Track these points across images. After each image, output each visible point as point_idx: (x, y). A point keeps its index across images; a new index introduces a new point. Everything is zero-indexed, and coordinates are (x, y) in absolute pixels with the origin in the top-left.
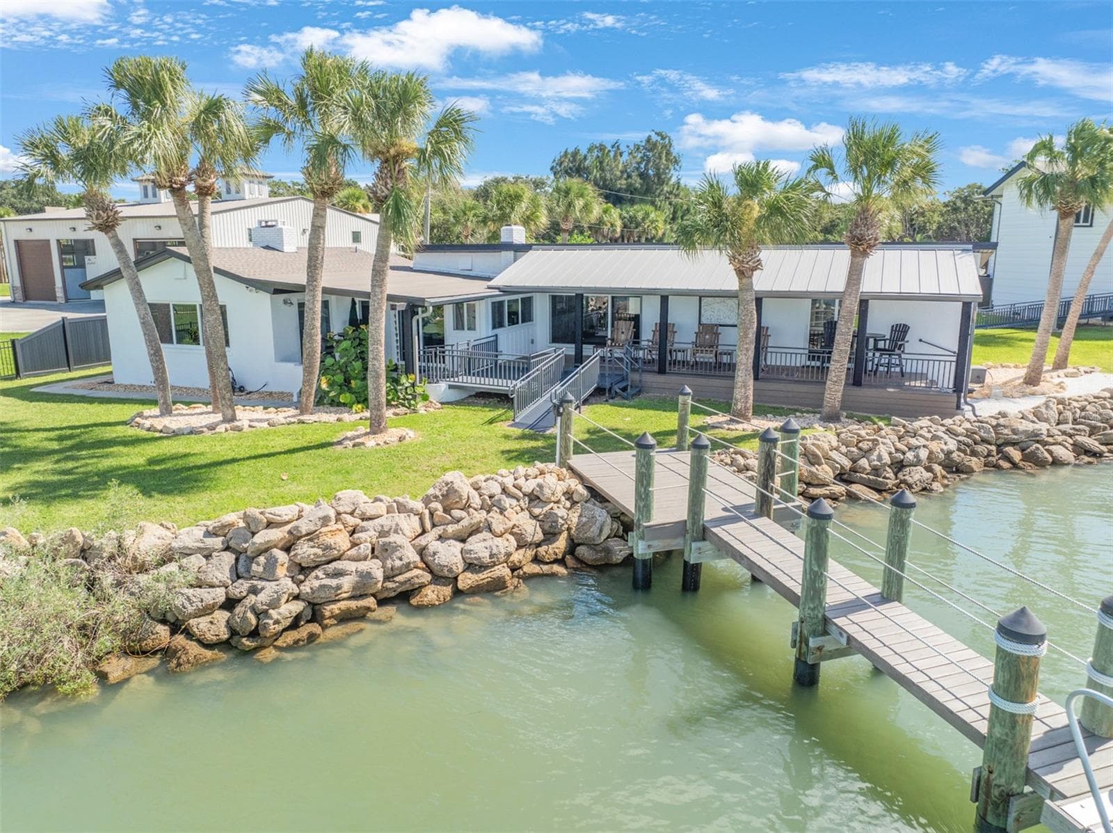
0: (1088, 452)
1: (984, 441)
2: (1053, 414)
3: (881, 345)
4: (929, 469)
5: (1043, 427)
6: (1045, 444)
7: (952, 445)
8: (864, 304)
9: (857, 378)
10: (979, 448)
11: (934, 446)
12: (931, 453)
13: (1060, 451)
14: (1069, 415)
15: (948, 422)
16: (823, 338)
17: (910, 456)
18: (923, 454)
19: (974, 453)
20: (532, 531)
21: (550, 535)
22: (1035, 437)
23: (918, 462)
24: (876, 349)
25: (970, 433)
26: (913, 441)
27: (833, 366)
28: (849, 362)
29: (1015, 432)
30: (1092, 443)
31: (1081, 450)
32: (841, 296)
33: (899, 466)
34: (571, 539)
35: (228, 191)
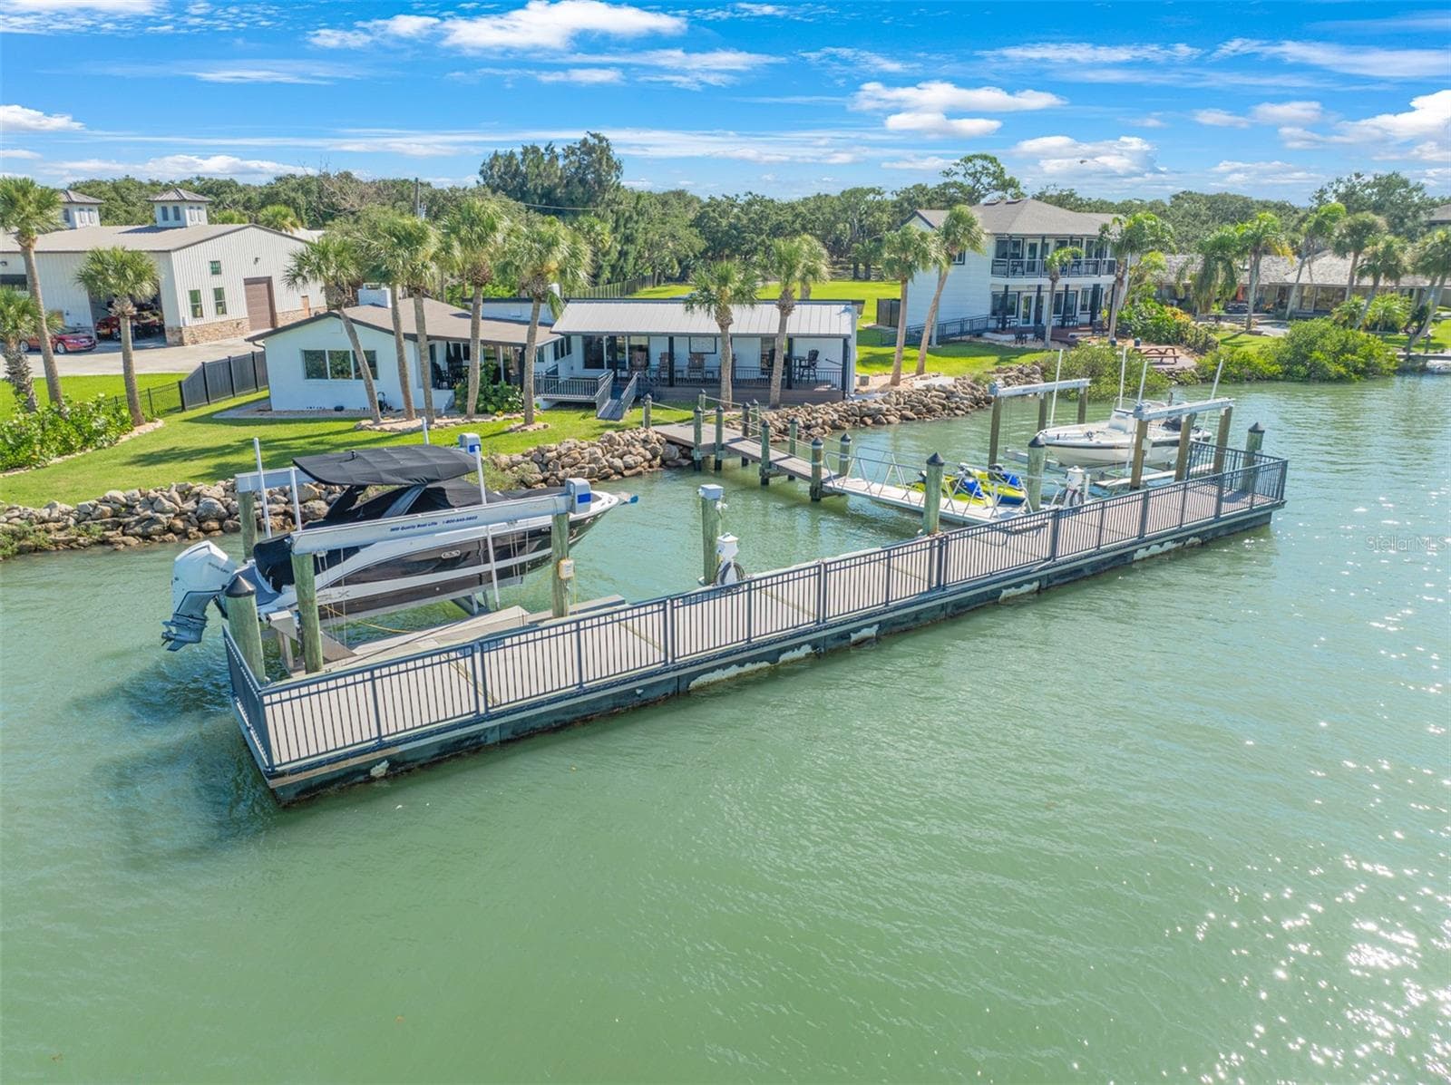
0: (908, 419)
1: (853, 415)
2: (894, 400)
3: (803, 363)
4: (823, 428)
5: (885, 407)
6: (884, 415)
7: (836, 416)
8: (790, 340)
9: (788, 383)
10: (850, 418)
11: (825, 417)
12: (824, 421)
13: (892, 418)
14: (902, 400)
15: (835, 405)
16: (769, 358)
17: (813, 422)
18: (820, 421)
19: (848, 421)
20: (649, 456)
21: (654, 457)
22: (879, 411)
23: (817, 425)
24: (801, 366)
25: (845, 411)
26: (815, 415)
27: (774, 377)
28: (784, 374)
29: (869, 409)
30: (911, 414)
31: (904, 418)
32: (777, 335)
33: (808, 427)
34: (662, 459)
35: (166, 218)
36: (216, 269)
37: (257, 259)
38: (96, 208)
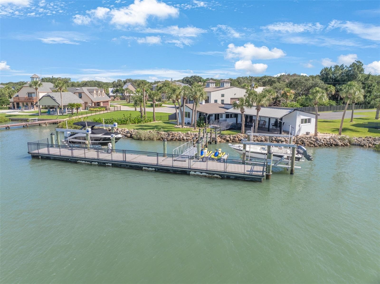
35: (222, 85)
36: (223, 96)
37: (235, 94)
38: (215, 83)
